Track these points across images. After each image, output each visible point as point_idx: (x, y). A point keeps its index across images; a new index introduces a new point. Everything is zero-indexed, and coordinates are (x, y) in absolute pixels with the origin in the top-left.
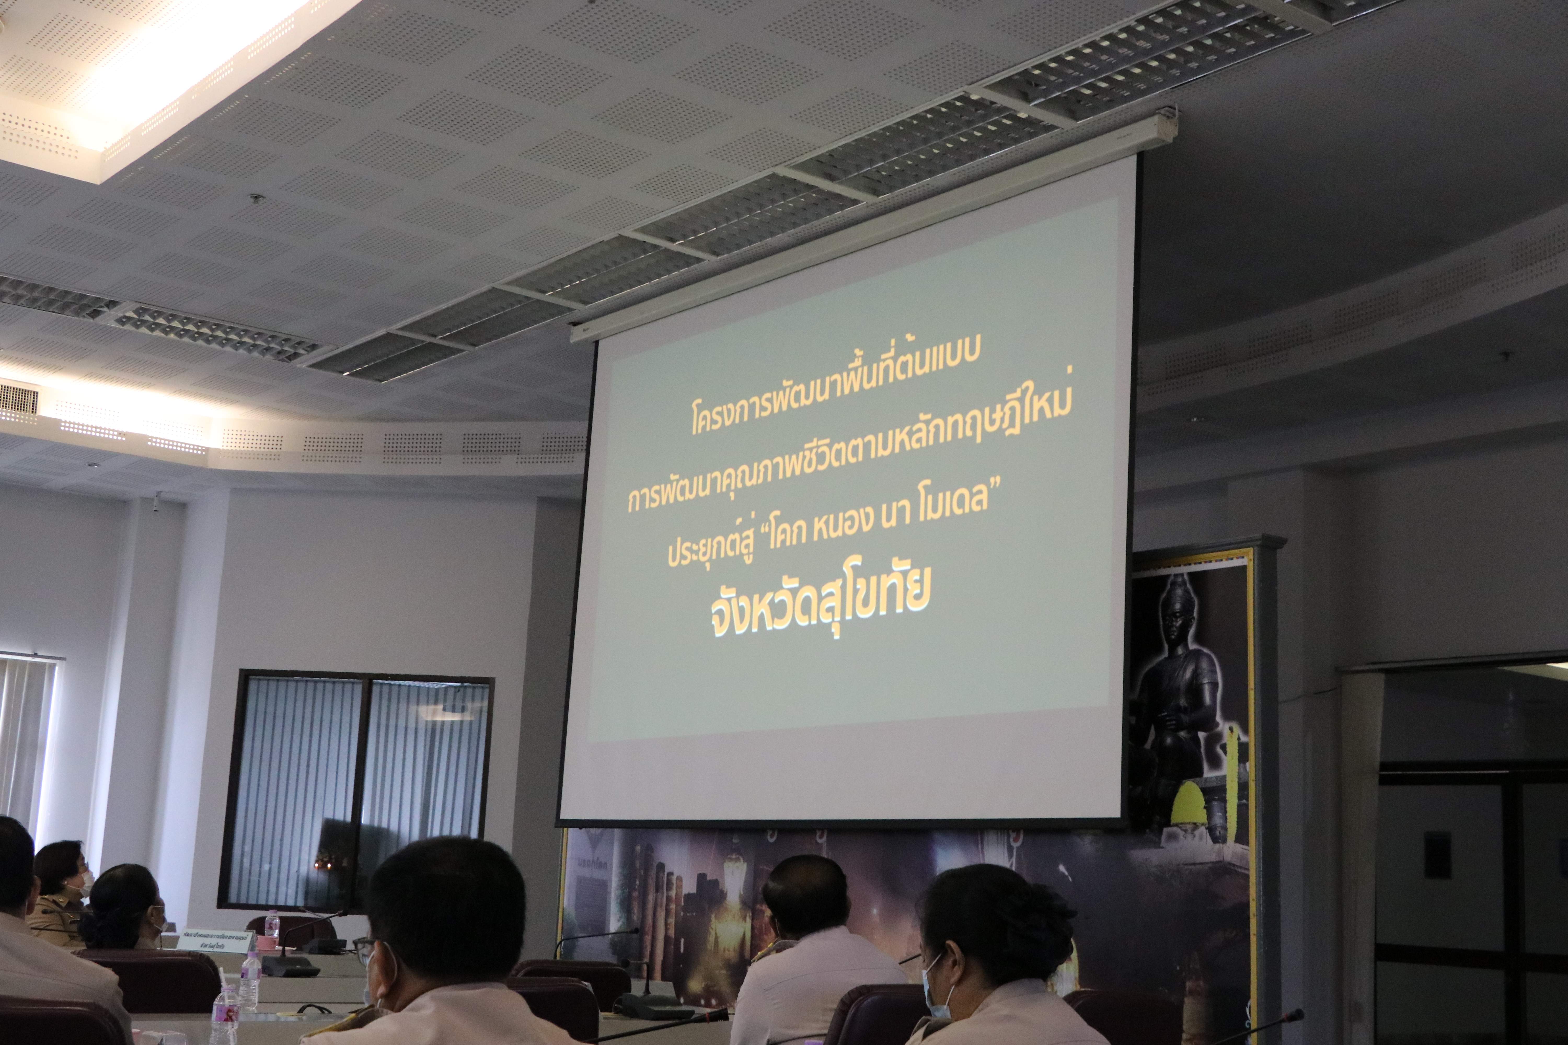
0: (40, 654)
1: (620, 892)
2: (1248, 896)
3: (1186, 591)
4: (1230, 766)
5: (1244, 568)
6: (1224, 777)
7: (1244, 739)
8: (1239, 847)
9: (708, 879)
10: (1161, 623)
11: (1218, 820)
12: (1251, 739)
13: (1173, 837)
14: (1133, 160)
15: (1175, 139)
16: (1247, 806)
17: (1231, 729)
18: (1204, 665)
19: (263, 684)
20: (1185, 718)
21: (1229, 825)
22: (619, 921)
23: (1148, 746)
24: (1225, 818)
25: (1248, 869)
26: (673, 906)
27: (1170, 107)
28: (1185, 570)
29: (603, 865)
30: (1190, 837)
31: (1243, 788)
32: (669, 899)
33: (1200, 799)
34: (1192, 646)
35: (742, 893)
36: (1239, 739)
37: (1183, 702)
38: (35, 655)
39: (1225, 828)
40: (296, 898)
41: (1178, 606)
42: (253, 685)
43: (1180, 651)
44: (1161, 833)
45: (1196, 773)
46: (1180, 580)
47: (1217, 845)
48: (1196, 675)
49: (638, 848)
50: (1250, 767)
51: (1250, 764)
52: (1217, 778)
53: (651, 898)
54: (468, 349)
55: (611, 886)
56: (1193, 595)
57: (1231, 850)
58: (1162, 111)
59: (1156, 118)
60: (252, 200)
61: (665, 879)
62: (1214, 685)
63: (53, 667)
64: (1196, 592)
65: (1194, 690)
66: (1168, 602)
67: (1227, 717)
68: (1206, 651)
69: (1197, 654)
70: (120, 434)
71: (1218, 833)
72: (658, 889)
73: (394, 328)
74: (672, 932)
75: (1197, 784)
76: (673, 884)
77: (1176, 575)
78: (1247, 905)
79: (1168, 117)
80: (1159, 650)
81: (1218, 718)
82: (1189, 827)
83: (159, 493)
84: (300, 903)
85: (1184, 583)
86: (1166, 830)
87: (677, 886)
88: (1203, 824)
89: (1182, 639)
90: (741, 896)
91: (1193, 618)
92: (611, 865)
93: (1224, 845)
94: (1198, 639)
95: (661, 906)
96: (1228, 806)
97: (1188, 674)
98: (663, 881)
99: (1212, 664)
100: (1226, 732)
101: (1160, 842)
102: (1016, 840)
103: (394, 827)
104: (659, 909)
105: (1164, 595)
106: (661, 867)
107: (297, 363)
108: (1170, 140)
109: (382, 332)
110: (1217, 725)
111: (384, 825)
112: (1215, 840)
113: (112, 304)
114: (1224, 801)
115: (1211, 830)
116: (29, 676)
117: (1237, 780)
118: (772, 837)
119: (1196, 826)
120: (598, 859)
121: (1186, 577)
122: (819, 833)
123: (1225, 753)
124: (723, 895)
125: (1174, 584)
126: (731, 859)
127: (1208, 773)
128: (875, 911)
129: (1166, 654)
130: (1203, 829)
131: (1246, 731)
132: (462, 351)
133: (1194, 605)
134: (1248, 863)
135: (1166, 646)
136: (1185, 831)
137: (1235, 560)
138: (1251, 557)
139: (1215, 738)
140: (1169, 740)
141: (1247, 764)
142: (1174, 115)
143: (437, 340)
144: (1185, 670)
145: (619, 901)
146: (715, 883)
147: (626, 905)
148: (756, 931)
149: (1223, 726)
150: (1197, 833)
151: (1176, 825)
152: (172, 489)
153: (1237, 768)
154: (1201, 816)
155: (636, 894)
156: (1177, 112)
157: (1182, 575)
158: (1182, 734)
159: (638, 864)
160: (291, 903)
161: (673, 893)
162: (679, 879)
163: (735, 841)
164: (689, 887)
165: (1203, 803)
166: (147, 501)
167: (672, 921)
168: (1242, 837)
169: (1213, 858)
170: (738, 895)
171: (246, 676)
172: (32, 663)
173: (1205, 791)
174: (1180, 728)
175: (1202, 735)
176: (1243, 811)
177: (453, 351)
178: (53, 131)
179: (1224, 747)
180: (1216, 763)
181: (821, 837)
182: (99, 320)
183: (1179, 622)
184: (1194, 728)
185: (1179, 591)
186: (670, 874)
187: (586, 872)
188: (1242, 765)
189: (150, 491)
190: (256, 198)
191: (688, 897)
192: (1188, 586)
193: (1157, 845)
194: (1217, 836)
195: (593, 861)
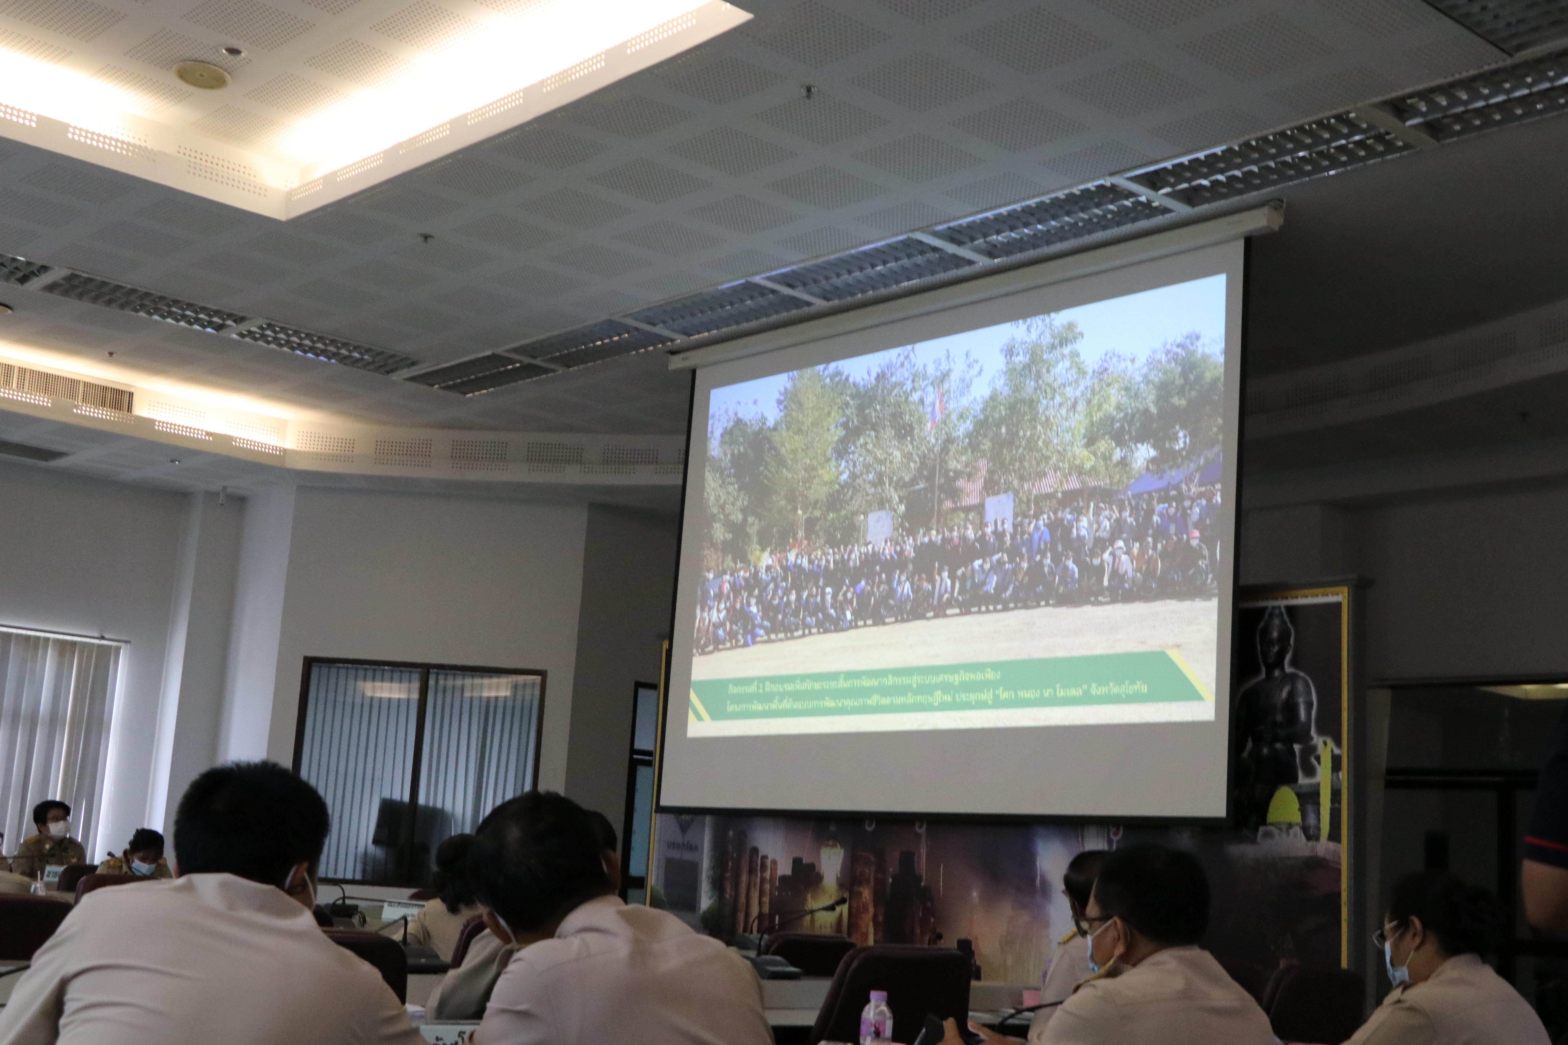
0: (106, 636)
1: (711, 872)
2: (1339, 887)
3: (1283, 622)
4: (1323, 776)
5: (1339, 605)
6: (1318, 784)
7: (1337, 751)
8: (1332, 845)
9: (804, 862)
10: (1259, 648)
11: (1311, 820)
12: (1344, 753)
13: (1268, 835)
14: (1241, 244)
15: (1281, 228)
16: (1339, 810)
17: (1325, 743)
18: (1300, 686)
19: (325, 671)
20: (1282, 733)
21: (1322, 826)
22: (710, 898)
23: (1245, 754)
24: (1319, 820)
25: (1340, 864)
26: (767, 887)
27: (1279, 200)
28: (1282, 603)
29: (694, 848)
30: (1284, 835)
31: (1336, 795)
32: (763, 881)
33: (1295, 804)
34: (1288, 669)
35: (839, 875)
36: (1332, 751)
37: (1279, 718)
38: (103, 638)
39: (1318, 828)
40: (354, 871)
41: (1275, 634)
42: (315, 672)
43: (1277, 673)
44: (1257, 830)
45: (1291, 780)
46: (1277, 612)
47: (1311, 843)
48: (1292, 694)
49: (731, 833)
50: (1343, 776)
51: (1343, 774)
52: (1311, 785)
53: (744, 878)
54: (561, 371)
55: (702, 867)
56: (1289, 625)
57: (1323, 847)
58: (1272, 203)
59: (1265, 210)
60: (423, 239)
61: (759, 862)
62: (1309, 705)
63: (118, 649)
64: (1292, 622)
65: (1290, 707)
66: (1266, 631)
67: (1321, 731)
68: (1302, 674)
69: (1293, 678)
70: (208, 434)
71: (1312, 832)
72: (751, 871)
73: (500, 351)
74: (766, 909)
75: (1293, 789)
76: (767, 867)
77: (1274, 608)
78: (1339, 894)
79: (1276, 209)
80: (1258, 671)
81: (1313, 732)
82: (1284, 827)
83: (225, 488)
84: (358, 876)
85: (1281, 614)
86: (1262, 829)
87: (771, 869)
88: (1297, 824)
89: (1280, 663)
90: (838, 879)
91: (1290, 645)
92: (703, 848)
93: (1318, 844)
94: (1293, 663)
95: (755, 885)
96: (1322, 809)
97: (1284, 694)
98: (757, 863)
99: (1307, 685)
100: (1320, 745)
101: (1256, 838)
102: (1116, 834)
103: (448, 807)
104: (752, 889)
105: (1262, 624)
106: (755, 851)
107: (395, 377)
108: (1276, 228)
109: (488, 353)
110: (1312, 739)
111: (439, 805)
112: (1309, 838)
113: (239, 320)
114: (1317, 804)
115: (1305, 829)
116: (96, 659)
117: (1329, 786)
118: (870, 826)
119: (1290, 826)
120: (688, 842)
121: (1283, 610)
122: (917, 824)
123: (1319, 763)
124: (819, 878)
125: (1271, 615)
126: (828, 845)
127: (1302, 780)
128: (975, 894)
129: (1263, 675)
130: (1297, 829)
131: (1339, 744)
132: (553, 371)
133: (1291, 634)
134: (1339, 858)
135: (1264, 670)
136: (1280, 829)
137: (1330, 596)
138: (1346, 595)
139: (1310, 751)
140: (1265, 751)
141: (1341, 774)
142: (1281, 207)
143: (538, 362)
144: (1281, 691)
145: (710, 881)
146: (812, 867)
147: (718, 885)
148: (854, 910)
149: (1318, 740)
150: (1292, 832)
151: (1272, 824)
152: (238, 484)
153: (1330, 775)
154: (1297, 817)
155: (728, 874)
156: (1285, 205)
157: (1279, 607)
158: (1278, 746)
159: (730, 848)
160: (349, 876)
161: (768, 874)
162: (774, 862)
163: (832, 828)
164: (784, 869)
165: (1297, 806)
166: (211, 495)
167: (766, 899)
168: (1334, 836)
169: (1307, 853)
170: (835, 877)
171: (310, 663)
172: (99, 646)
173: (1299, 795)
174: (1276, 739)
175: (1297, 747)
176: (1335, 815)
177: (546, 371)
178: (242, 170)
179: (1318, 759)
180: (1310, 771)
181: (921, 827)
182: (223, 333)
183: (1276, 649)
184: (1289, 741)
185: (1277, 622)
186: (764, 858)
187: (675, 854)
188: (1335, 774)
189: (216, 486)
190: (426, 237)
191: (783, 879)
192: (1285, 617)
193: (1253, 841)
194: (1311, 835)
195: (683, 844)
